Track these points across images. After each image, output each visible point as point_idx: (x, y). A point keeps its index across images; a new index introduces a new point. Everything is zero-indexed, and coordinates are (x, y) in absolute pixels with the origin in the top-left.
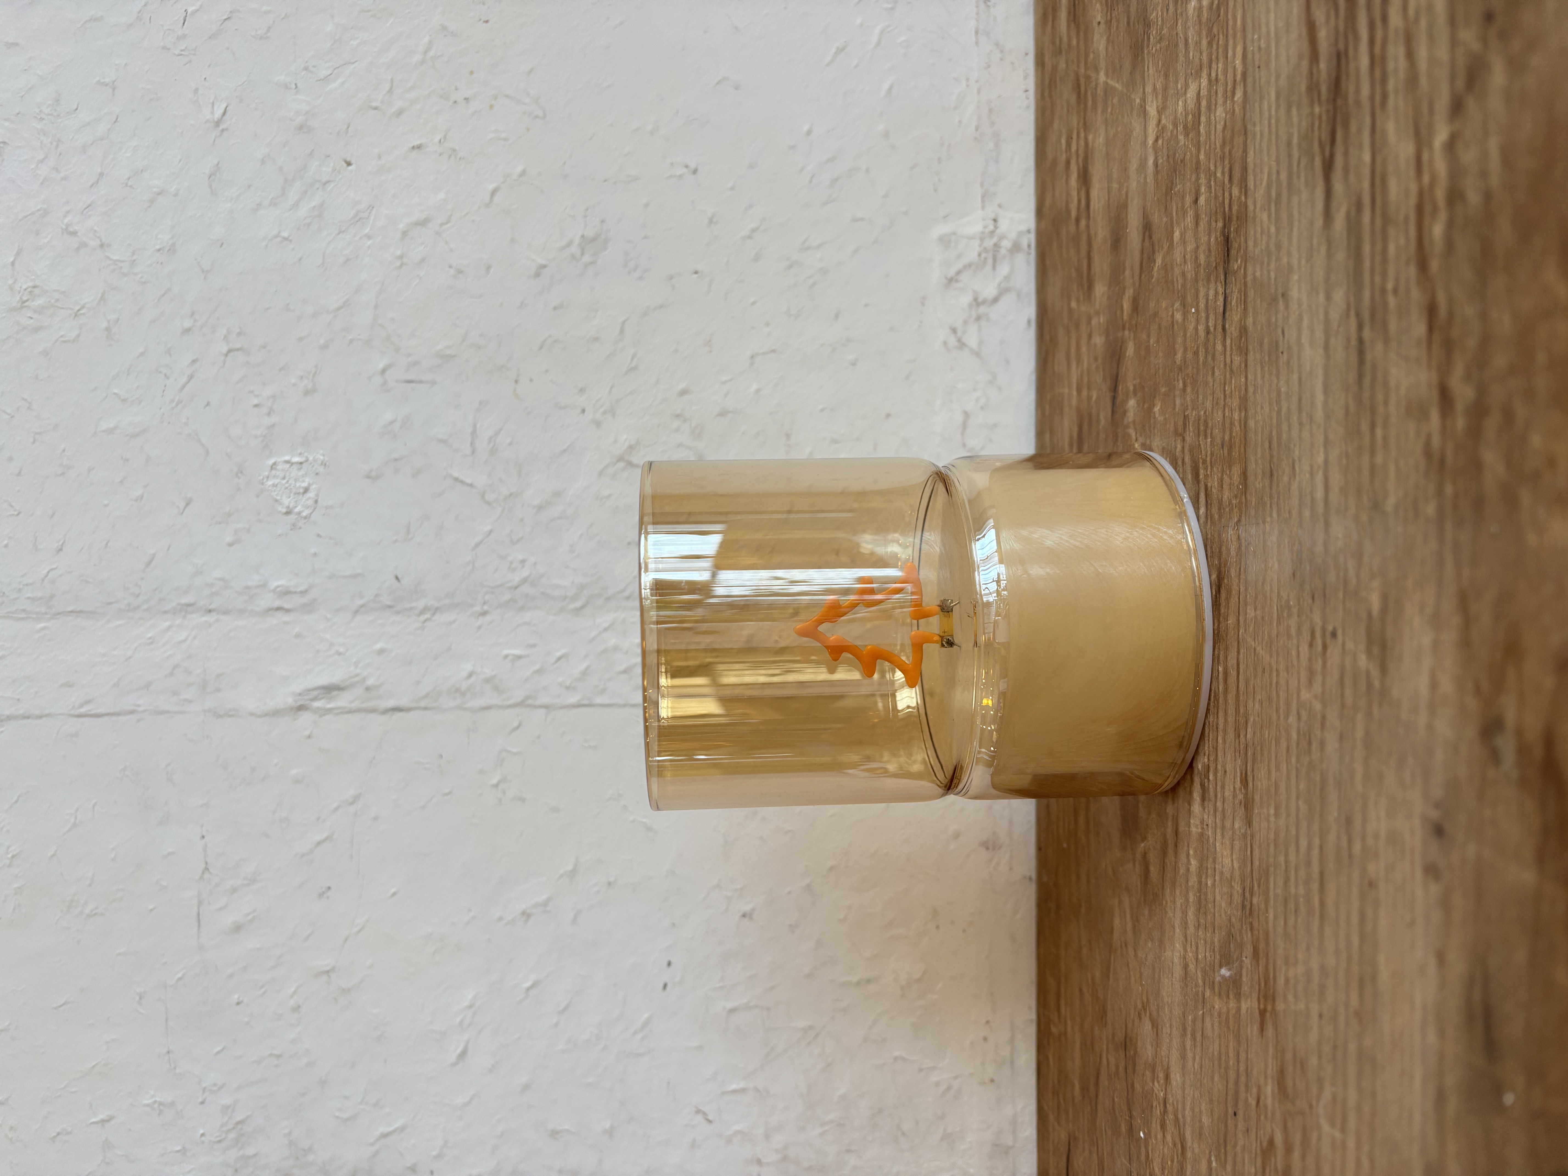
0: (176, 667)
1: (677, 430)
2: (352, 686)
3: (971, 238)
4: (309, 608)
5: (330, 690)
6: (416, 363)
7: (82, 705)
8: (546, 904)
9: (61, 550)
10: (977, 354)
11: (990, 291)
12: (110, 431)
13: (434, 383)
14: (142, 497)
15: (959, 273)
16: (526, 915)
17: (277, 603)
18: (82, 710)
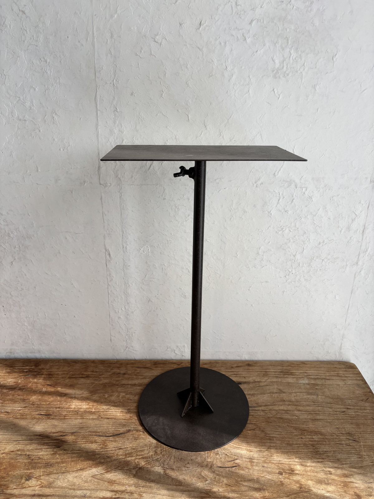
0: (112, 230)
1: (155, 308)
2: (110, 258)
3: (185, 350)
4: (124, 252)
5: (110, 255)
6: (165, 270)
7: (105, 214)
8: (74, 287)
9: (133, 211)
10: (166, 350)
11: (176, 352)
12: (154, 221)
13: (162, 272)
14: (142, 225)
15: (179, 348)
16: (72, 284)
17: (124, 247)
18: (104, 214)
